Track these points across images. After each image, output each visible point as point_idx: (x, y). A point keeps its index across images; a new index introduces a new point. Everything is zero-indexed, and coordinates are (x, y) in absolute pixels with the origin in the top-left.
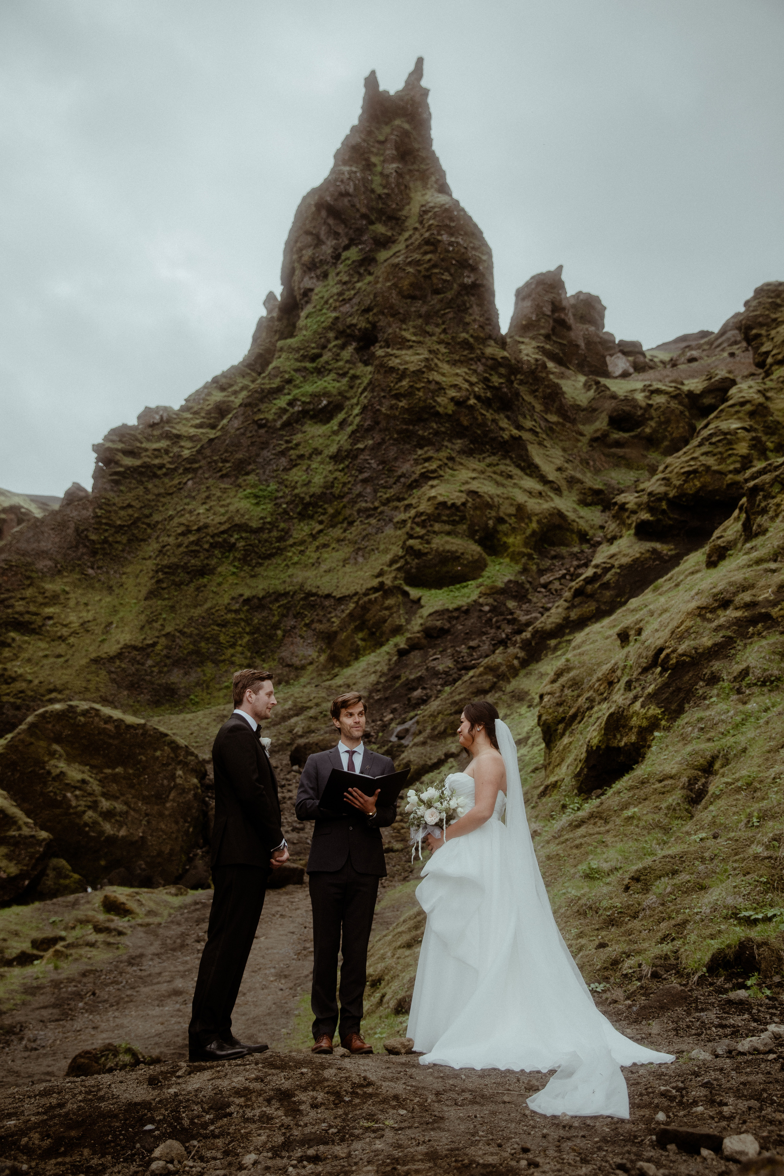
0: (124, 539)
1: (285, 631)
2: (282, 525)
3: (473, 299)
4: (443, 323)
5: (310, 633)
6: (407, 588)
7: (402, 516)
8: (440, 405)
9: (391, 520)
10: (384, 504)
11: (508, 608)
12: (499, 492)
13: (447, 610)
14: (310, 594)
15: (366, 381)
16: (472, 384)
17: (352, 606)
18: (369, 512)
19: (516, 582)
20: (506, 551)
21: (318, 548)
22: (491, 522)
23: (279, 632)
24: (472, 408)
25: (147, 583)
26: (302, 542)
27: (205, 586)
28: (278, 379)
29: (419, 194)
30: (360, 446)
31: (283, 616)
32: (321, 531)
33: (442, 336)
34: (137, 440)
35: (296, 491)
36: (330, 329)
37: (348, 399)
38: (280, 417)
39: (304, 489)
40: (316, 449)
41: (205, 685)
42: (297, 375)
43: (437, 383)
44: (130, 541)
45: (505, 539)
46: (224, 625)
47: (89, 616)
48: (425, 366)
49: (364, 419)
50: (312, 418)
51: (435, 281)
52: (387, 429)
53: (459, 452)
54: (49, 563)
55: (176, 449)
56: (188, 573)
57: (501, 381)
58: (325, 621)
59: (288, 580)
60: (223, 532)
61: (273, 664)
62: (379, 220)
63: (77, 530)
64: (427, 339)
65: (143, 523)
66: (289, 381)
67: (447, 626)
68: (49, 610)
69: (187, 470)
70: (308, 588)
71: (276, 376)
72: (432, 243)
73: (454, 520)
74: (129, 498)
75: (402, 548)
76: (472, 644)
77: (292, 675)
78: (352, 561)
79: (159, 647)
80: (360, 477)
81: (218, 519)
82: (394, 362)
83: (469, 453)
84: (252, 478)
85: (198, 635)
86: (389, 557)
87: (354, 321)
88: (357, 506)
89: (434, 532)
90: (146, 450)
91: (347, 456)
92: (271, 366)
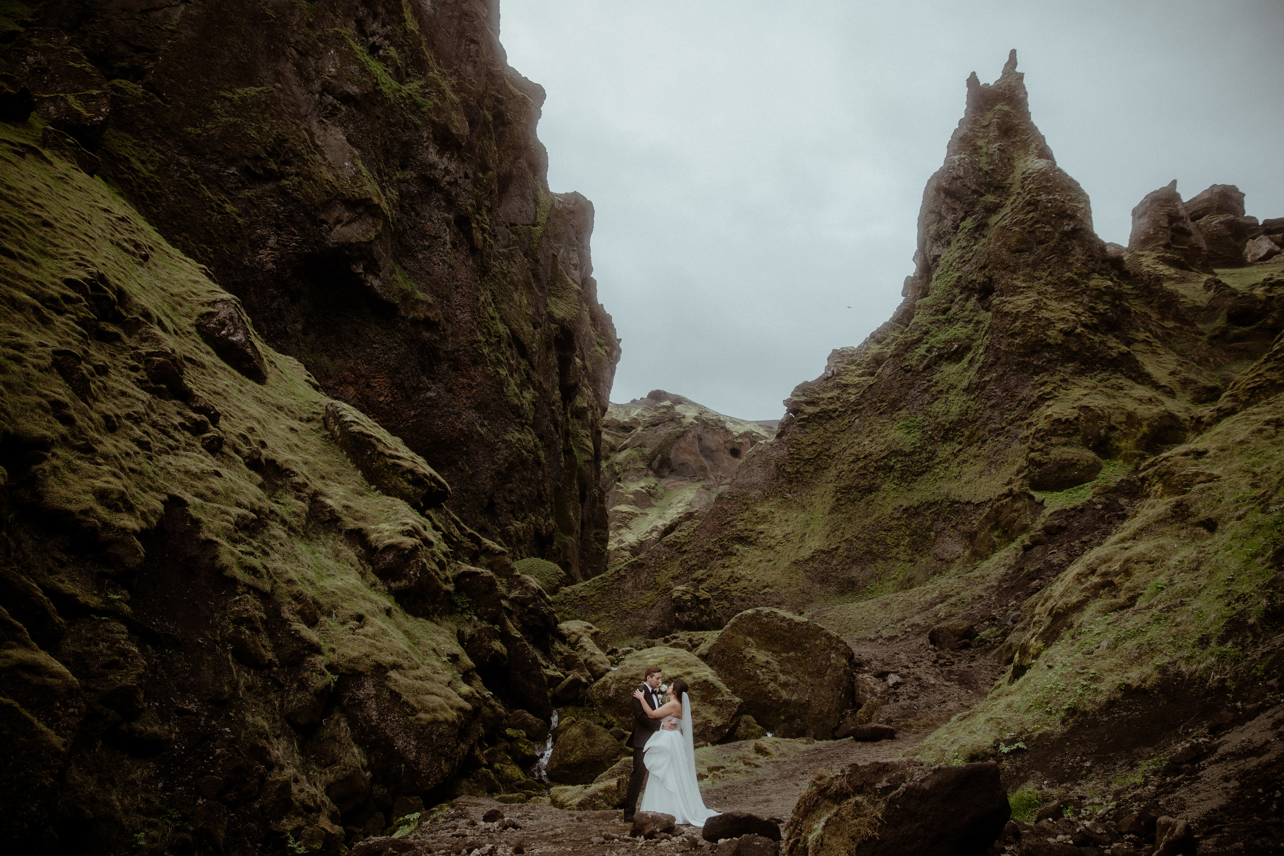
0: (812, 469)
1: (936, 532)
2: (929, 448)
3: (1074, 241)
4: (1049, 267)
5: (957, 533)
6: (1032, 493)
7: (1026, 433)
8: (1050, 337)
9: (1016, 437)
10: (1010, 424)
11: (1119, 505)
12: (1109, 404)
13: (1065, 510)
14: (954, 502)
15: (987, 324)
16: (1078, 315)
17: (988, 509)
18: (998, 432)
19: (1128, 481)
20: (1119, 454)
21: (959, 463)
22: (1102, 431)
23: (932, 533)
24: (1079, 335)
25: (830, 501)
26: (946, 460)
27: (873, 501)
28: (918, 332)
29: (1022, 161)
30: (987, 378)
31: (935, 520)
32: (960, 450)
33: (1049, 278)
34: (816, 392)
35: (938, 420)
36: (956, 286)
37: (975, 341)
38: (922, 362)
39: (944, 417)
40: (951, 385)
41: (877, 577)
42: (933, 326)
43: (1046, 319)
44: (816, 470)
45: (1117, 444)
46: (889, 530)
47: (789, 530)
48: (1035, 307)
49: (987, 357)
50: (947, 359)
51: (1038, 234)
52: (1006, 363)
53: (1071, 374)
54: (759, 492)
55: (845, 396)
56: (860, 492)
57: (1106, 307)
58: (967, 523)
59: (937, 491)
60: (883, 458)
61: (929, 559)
62: (988, 191)
63: (777, 466)
64: (1036, 284)
65: (825, 455)
66: (926, 333)
67: (1065, 523)
68: (761, 527)
69: (854, 411)
70: (952, 497)
71: (916, 330)
72: (1033, 204)
73: (1069, 433)
74: (813, 437)
75: (1026, 460)
76: (1084, 539)
77: (944, 567)
78: (987, 473)
79: (840, 550)
80: (989, 404)
81: (879, 449)
82: (1008, 308)
83: (1081, 373)
84: (904, 412)
85: (870, 539)
86: (1016, 468)
87: (974, 278)
88: (988, 428)
89: (1052, 445)
90: (823, 399)
91: (976, 388)
92: (913, 321)
